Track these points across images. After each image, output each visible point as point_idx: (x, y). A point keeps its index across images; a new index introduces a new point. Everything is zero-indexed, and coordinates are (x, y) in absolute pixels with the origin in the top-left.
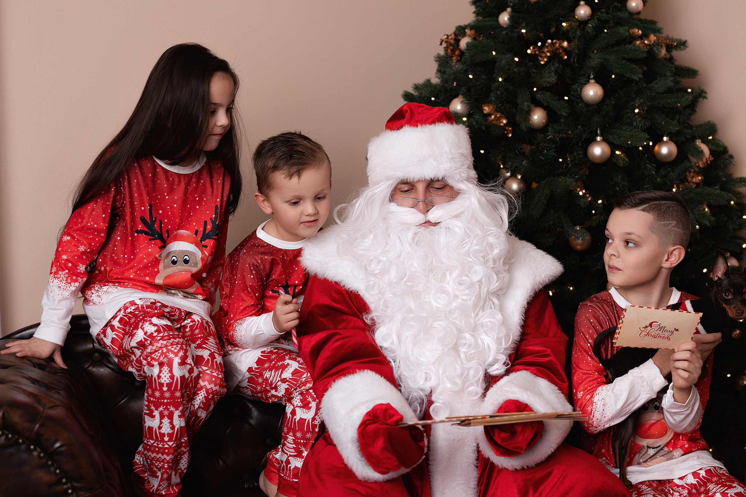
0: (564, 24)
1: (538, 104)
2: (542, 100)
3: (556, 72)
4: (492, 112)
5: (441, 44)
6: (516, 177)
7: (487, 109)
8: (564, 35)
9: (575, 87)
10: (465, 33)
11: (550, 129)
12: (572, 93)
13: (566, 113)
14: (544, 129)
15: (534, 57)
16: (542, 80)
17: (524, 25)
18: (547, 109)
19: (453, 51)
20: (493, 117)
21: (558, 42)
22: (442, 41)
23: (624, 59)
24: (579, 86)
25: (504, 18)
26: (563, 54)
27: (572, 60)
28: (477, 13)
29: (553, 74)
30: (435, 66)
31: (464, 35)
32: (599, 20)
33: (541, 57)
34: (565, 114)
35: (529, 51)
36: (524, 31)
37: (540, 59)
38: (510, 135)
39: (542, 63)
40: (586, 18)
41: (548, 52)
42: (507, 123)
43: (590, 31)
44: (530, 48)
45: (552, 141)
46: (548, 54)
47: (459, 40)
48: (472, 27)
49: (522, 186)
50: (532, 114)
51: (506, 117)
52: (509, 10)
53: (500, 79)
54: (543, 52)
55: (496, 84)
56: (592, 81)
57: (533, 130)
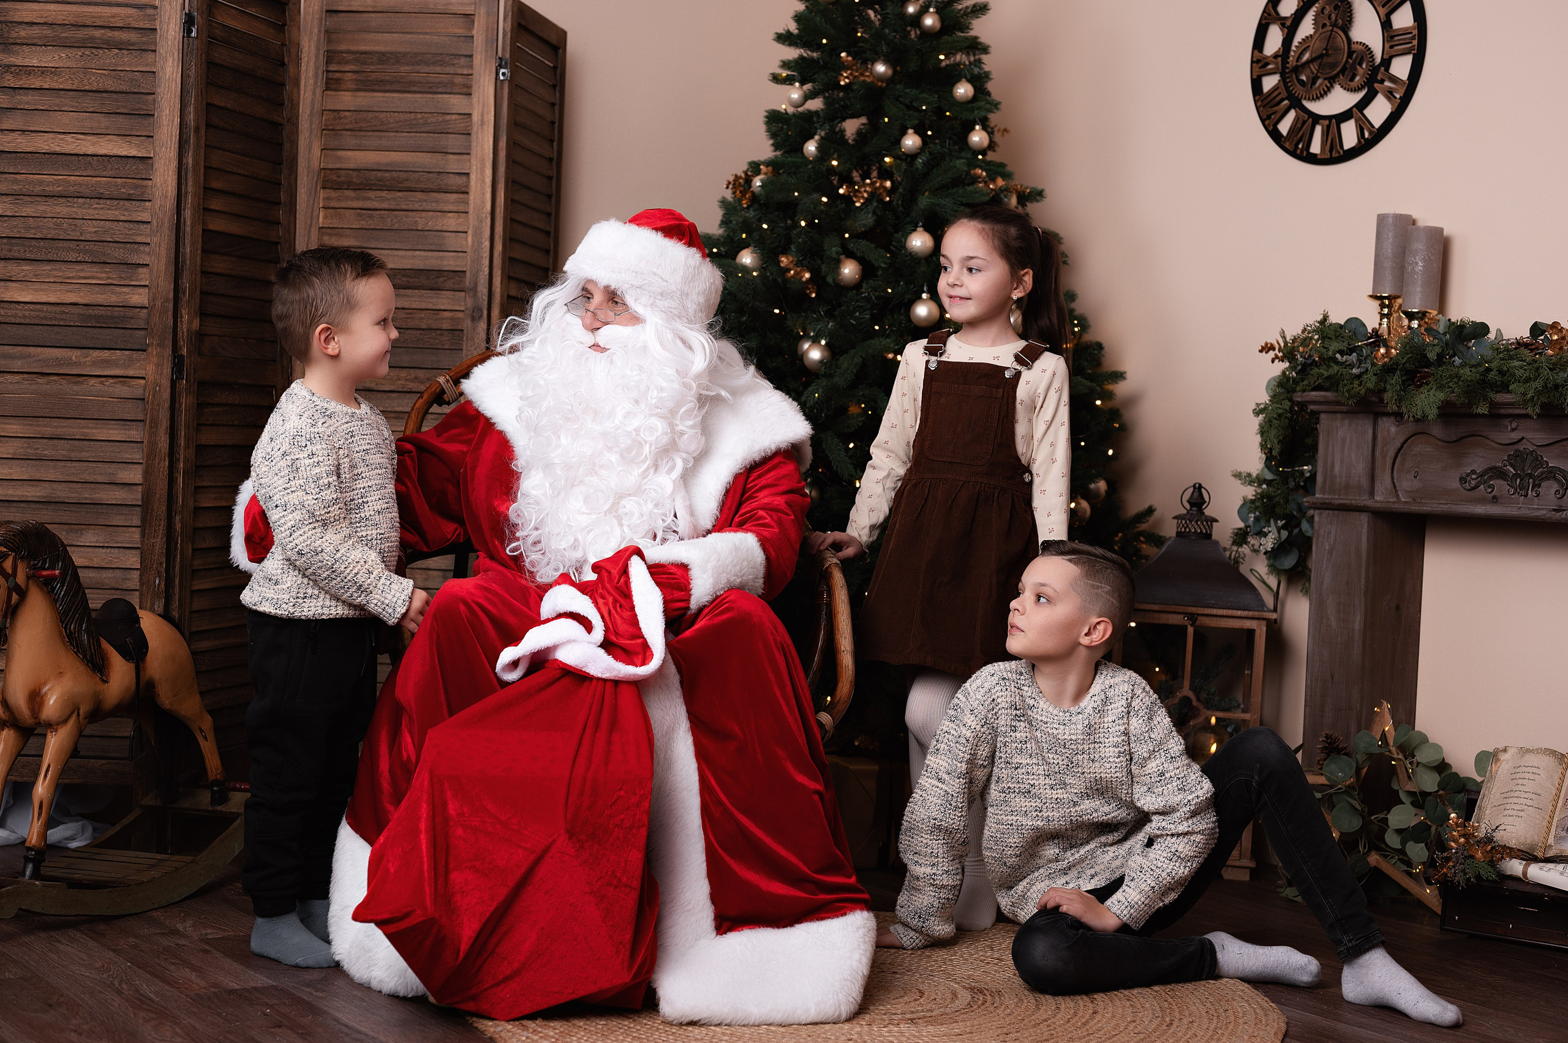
0: (887, 160)
1: (851, 255)
2: (855, 250)
3: (874, 213)
4: (791, 266)
5: (727, 188)
6: (819, 342)
7: (784, 260)
8: (885, 173)
9: (898, 235)
10: (760, 170)
11: (864, 285)
12: (894, 243)
13: (885, 263)
14: (857, 286)
15: (848, 199)
16: (857, 224)
17: (835, 156)
18: (861, 261)
19: (743, 193)
20: (792, 272)
21: (879, 181)
22: (729, 183)
23: (962, 204)
24: (903, 236)
25: (811, 147)
26: (885, 194)
27: (895, 203)
28: (776, 146)
29: (870, 215)
30: (718, 214)
31: (757, 172)
32: (930, 153)
33: (856, 196)
34: (883, 265)
35: (841, 191)
36: (835, 163)
37: (855, 199)
38: (814, 295)
39: (858, 204)
40: (915, 151)
41: (865, 191)
42: (811, 278)
43: (920, 167)
44: (842, 187)
45: (868, 299)
46: (866, 195)
47: (751, 181)
48: (768, 164)
49: (826, 354)
50: (842, 266)
51: (809, 271)
52: (817, 137)
53: (803, 223)
54: (860, 192)
55: (798, 230)
56: (920, 229)
57: (844, 288)
